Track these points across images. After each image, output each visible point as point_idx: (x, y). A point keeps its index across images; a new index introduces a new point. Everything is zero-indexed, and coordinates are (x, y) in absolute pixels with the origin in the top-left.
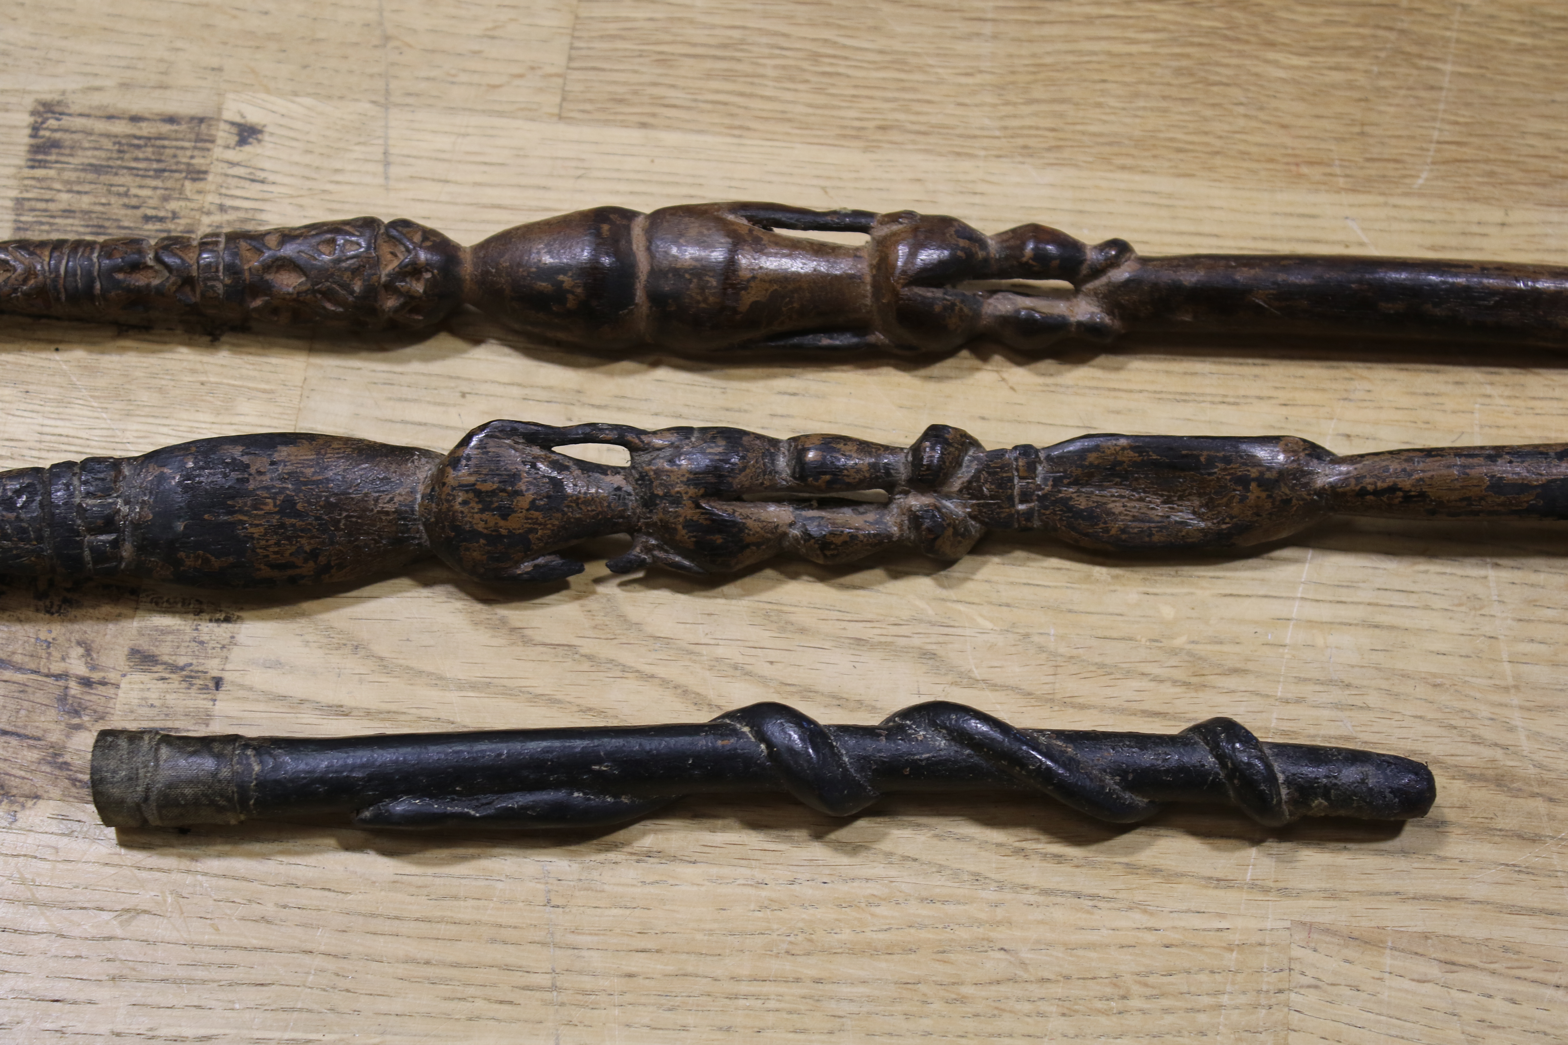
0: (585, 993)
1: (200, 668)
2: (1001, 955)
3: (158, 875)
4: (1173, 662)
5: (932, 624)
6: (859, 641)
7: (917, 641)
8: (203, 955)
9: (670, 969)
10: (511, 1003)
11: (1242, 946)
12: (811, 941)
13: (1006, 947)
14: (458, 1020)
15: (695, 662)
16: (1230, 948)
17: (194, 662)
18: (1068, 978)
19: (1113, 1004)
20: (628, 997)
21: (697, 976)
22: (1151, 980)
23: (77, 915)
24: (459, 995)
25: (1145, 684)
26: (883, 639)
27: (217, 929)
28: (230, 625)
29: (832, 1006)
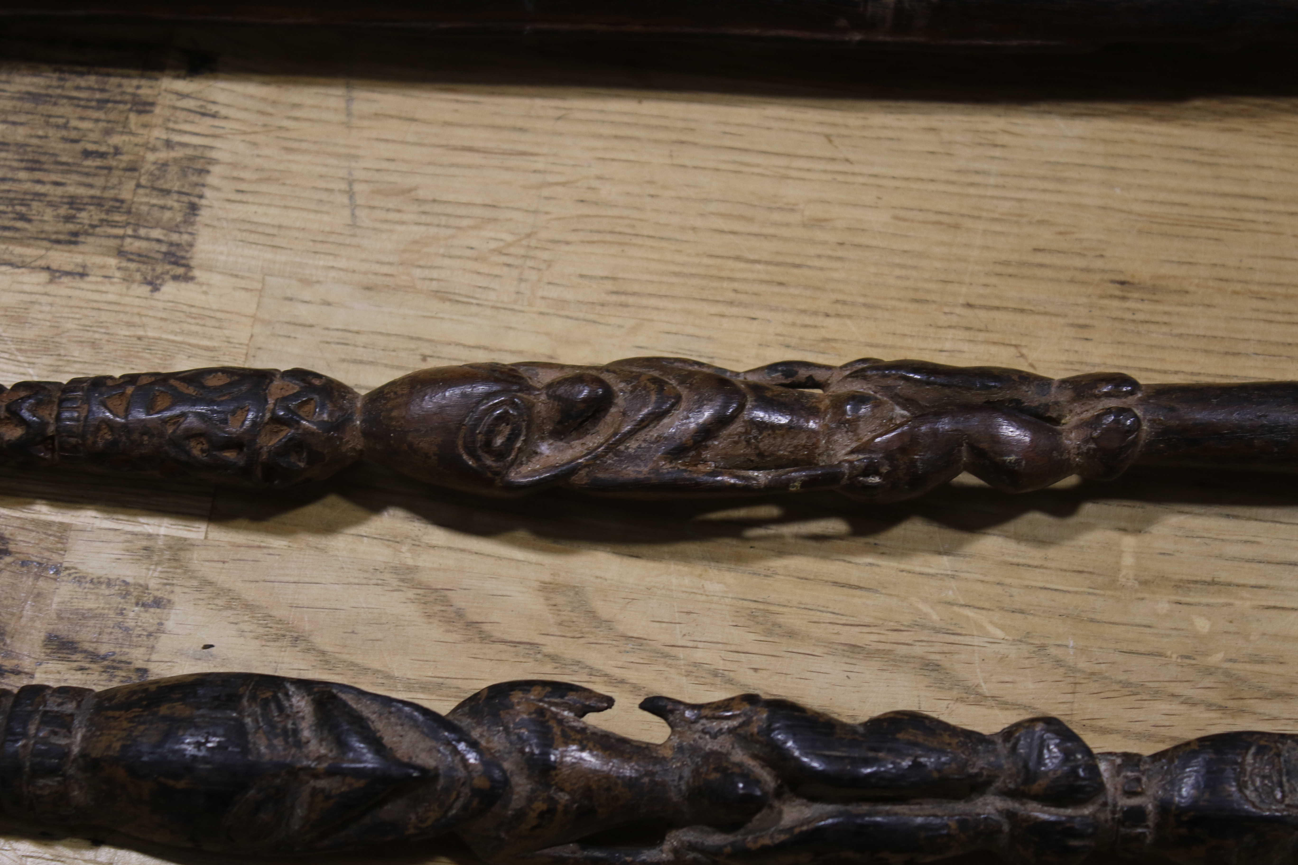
1: (124, 658)
4: (1208, 682)
5: (937, 631)
6: (854, 649)
7: (918, 650)
15: (670, 666)
17: (118, 650)
25: (1175, 707)
26: (881, 646)
28: (158, 610)
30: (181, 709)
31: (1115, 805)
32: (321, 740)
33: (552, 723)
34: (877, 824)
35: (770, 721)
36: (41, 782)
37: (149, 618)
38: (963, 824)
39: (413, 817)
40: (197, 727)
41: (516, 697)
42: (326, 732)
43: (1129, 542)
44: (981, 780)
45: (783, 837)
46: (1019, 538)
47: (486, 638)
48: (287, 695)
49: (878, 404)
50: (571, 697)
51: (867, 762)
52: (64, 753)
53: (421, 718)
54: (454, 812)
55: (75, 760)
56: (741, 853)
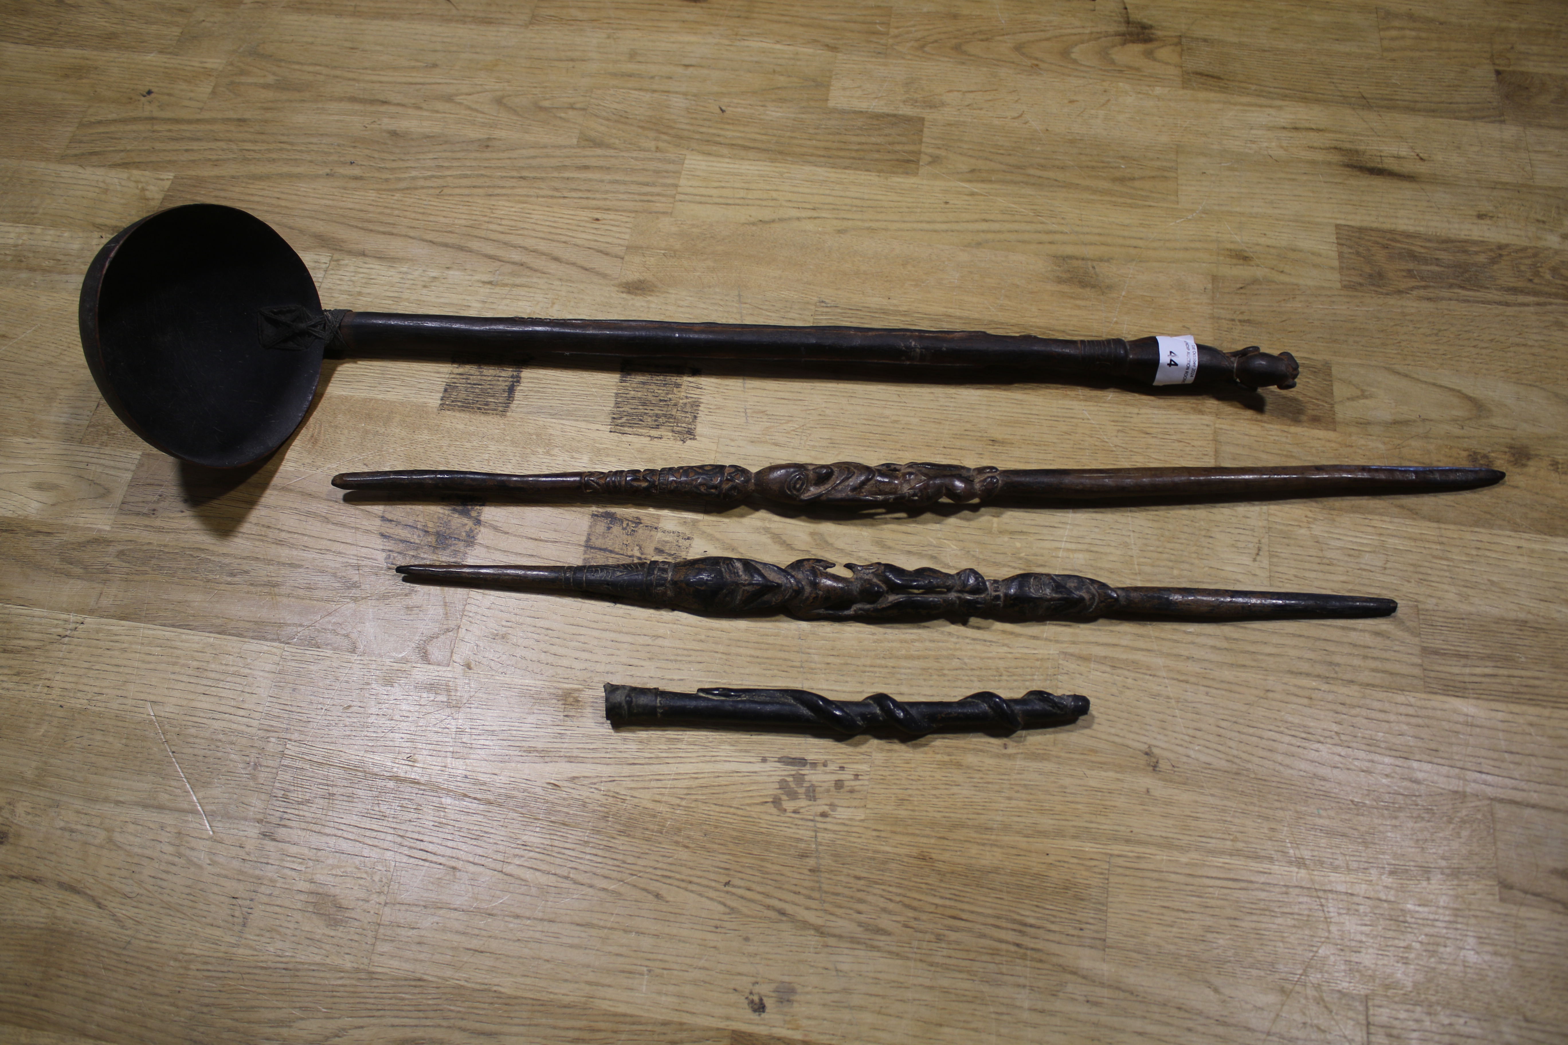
0: (812, 669)
1: (680, 554)
2: (958, 660)
3: (664, 624)
6: (909, 552)
7: (929, 551)
8: (679, 652)
9: (842, 662)
11: (1042, 660)
12: (891, 654)
13: (959, 658)
15: (852, 557)
16: (1038, 660)
17: (677, 552)
18: (981, 669)
20: (827, 671)
21: (851, 664)
22: (1010, 670)
23: (637, 637)
25: (1010, 568)
26: (916, 550)
27: (685, 644)
28: (689, 541)
29: (898, 676)
30: (701, 566)
31: (991, 595)
32: (745, 575)
33: (817, 571)
35: (885, 570)
36: (658, 589)
37: (687, 543)
38: (945, 601)
39: (773, 600)
40: (706, 572)
41: (805, 563)
42: (746, 573)
43: (995, 520)
44: (950, 588)
45: (889, 605)
46: (961, 519)
47: (793, 549)
48: (734, 563)
49: (916, 475)
50: (822, 564)
51: (915, 582)
52: (666, 579)
53: (776, 569)
55: (669, 582)
56: (876, 610)
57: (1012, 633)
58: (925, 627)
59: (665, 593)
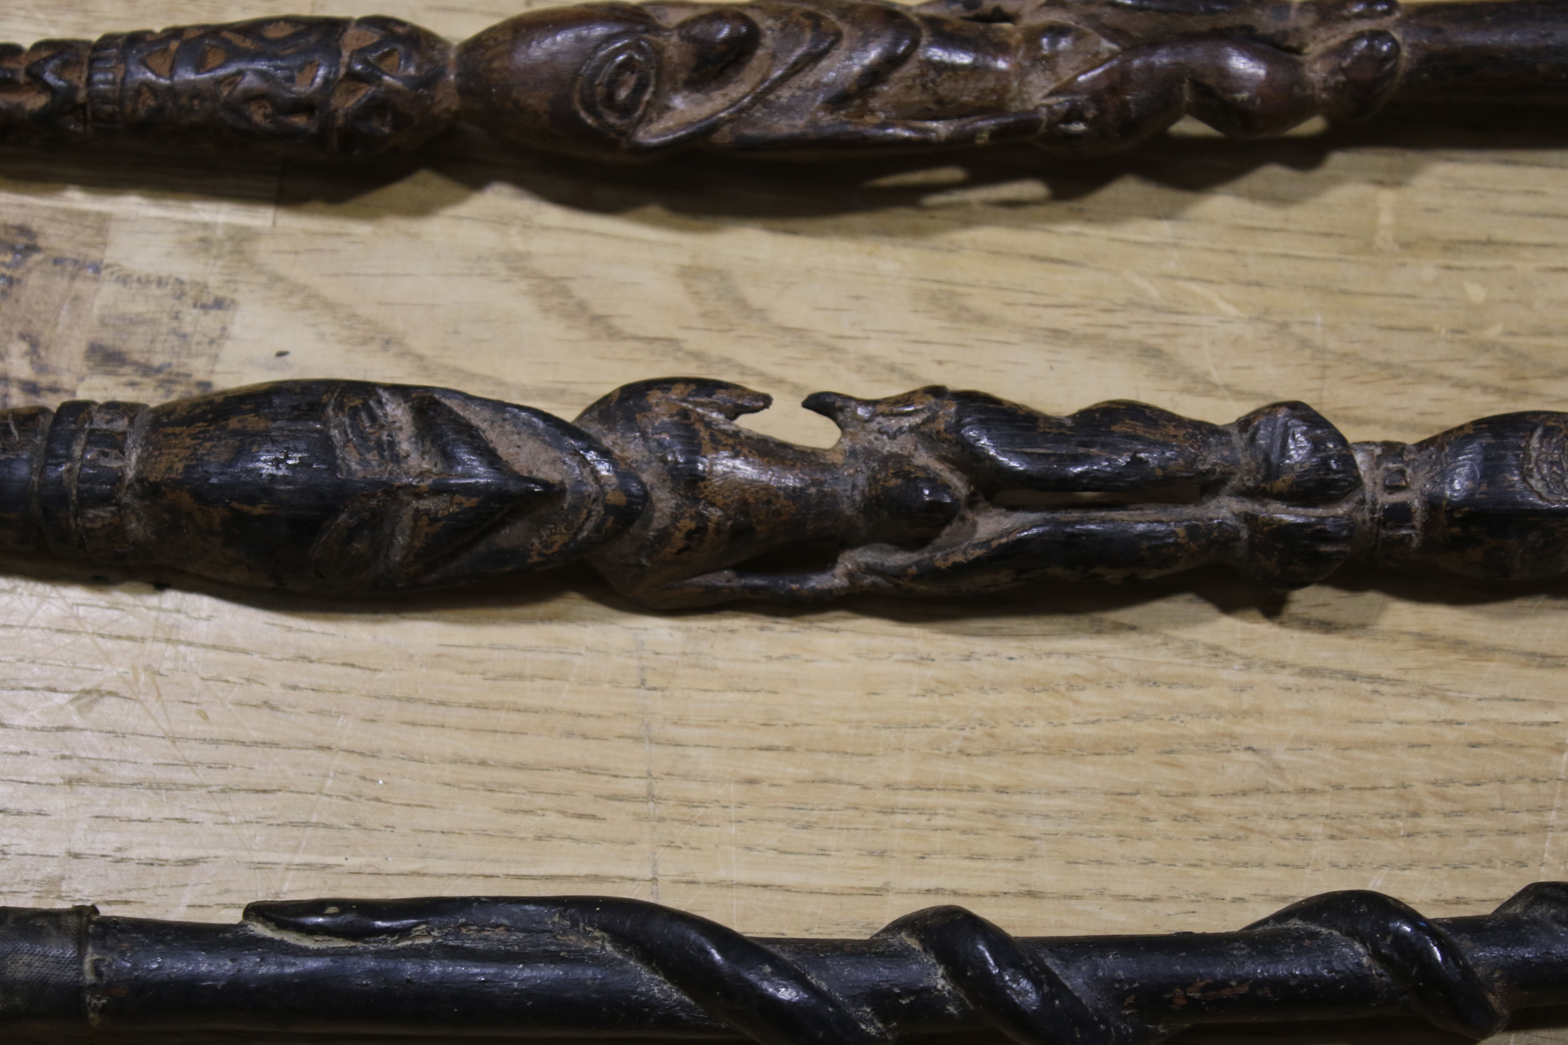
0: (691, 804)
1: (182, 370)
2: (1248, 756)
3: (127, 644)
4: (1484, 359)
5: (1156, 309)
6: (1057, 335)
7: (1135, 333)
8: (187, 751)
9: (805, 772)
10: (593, 817)
12: (992, 736)
13: (1255, 746)
14: (523, 839)
15: (837, 361)
17: (174, 361)
18: (1338, 787)
19: (1399, 823)
20: (748, 811)
21: (840, 782)
22: (1452, 791)
23: (23, 697)
24: (525, 807)
25: (1444, 390)
26: (1090, 330)
27: (205, 717)
28: (220, 313)
29: (1020, 824)
30: (254, 423)
31: (1374, 503)
32: (423, 453)
33: (699, 426)
34: (1090, 533)
35: (960, 415)
36: (91, 513)
37: (210, 322)
38: (1193, 531)
39: (536, 542)
40: (274, 442)
41: (654, 397)
42: (428, 444)
43: (1387, 197)
44: (1213, 478)
45: (978, 552)
46: (1254, 196)
47: (614, 335)
48: (379, 402)
49: (1079, 36)
50: (720, 396)
51: (1077, 460)
52: (117, 478)
53: (541, 424)
54: (585, 534)
55: (130, 486)
56: (929, 573)
57: (1457, 645)
58: (1119, 628)
59: (117, 530)
